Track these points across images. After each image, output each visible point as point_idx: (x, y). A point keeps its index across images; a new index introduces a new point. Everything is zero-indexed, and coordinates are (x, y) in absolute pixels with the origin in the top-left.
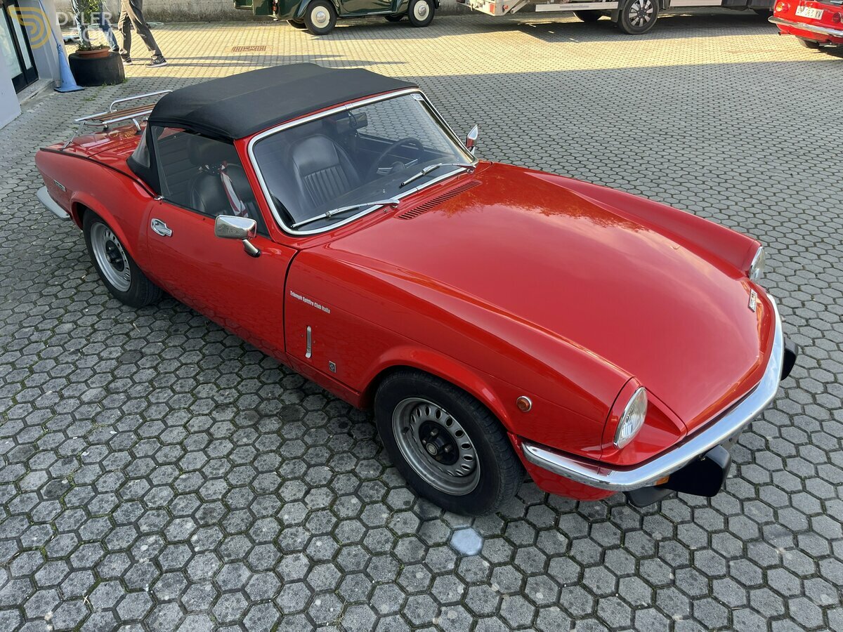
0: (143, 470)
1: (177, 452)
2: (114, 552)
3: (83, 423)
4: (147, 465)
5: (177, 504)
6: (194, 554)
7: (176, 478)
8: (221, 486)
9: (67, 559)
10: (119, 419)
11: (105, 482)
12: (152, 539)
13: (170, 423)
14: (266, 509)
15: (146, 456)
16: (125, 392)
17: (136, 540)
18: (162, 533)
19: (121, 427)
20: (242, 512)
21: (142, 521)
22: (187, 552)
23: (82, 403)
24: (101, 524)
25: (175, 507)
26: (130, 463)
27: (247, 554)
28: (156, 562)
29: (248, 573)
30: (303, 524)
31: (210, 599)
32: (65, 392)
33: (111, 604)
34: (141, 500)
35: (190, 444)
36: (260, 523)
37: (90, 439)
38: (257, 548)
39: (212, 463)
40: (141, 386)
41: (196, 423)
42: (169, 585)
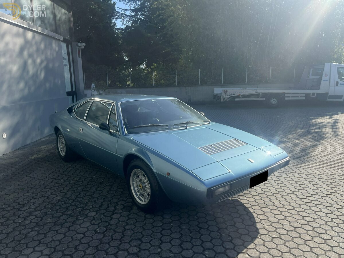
1: (93, 193)
2: (69, 210)
3: (69, 187)
4: (83, 195)
7: (90, 198)
8: (102, 201)
9: (56, 210)
10: (79, 187)
11: (71, 198)
12: (80, 209)
13: (92, 188)
14: (112, 205)
15: (84, 194)
16: (82, 182)
17: (75, 208)
18: (83, 208)
20: (105, 206)
21: (79, 205)
22: (89, 211)
23: (70, 183)
24: (67, 205)
25: (88, 203)
26: (79, 195)
27: (104, 213)
28: (80, 212)
29: (103, 216)
30: (122, 209)
31: (91, 220)
32: (66, 181)
33: (65, 219)
34: (80, 201)
35: (96, 192)
36: (110, 208)
37: (70, 190)
38: (107, 212)
39: (101, 196)
40: (87, 181)
41: (99, 189)
42: (82, 217)
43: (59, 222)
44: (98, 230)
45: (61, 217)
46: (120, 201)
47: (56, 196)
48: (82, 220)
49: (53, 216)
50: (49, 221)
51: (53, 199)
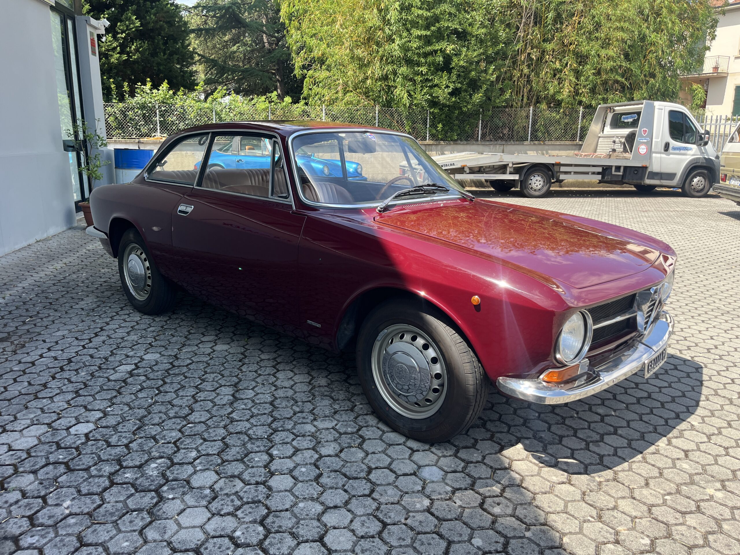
0: (157, 420)
1: (186, 411)
2: (128, 467)
3: (109, 392)
4: (160, 418)
5: (184, 441)
6: (195, 472)
7: (184, 426)
8: (221, 432)
9: (87, 470)
10: (140, 390)
11: (124, 426)
12: (159, 461)
13: (181, 394)
14: (258, 447)
15: (160, 412)
16: (145, 376)
17: (147, 461)
18: (170, 459)
19: (140, 395)
20: (238, 449)
21: (153, 449)
22: (190, 469)
23: (109, 380)
24: (118, 450)
25: (182, 443)
26: (145, 416)
27: (242, 473)
28: (164, 475)
29: (242, 485)
30: (290, 457)
31: (208, 499)
32: (96, 374)
33: (122, 499)
34: (154, 438)
35: (196, 406)
36: (252, 455)
37: (114, 400)
38: (250, 470)
39: (214, 419)
40: (160, 373)
41: (202, 396)
42: (173, 489)
44: (238, 533)
45: (106, 495)
46: (275, 431)
47: (74, 422)
48: (178, 501)
49: (79, 491)
50: (68, 508)
51: (69, 434)
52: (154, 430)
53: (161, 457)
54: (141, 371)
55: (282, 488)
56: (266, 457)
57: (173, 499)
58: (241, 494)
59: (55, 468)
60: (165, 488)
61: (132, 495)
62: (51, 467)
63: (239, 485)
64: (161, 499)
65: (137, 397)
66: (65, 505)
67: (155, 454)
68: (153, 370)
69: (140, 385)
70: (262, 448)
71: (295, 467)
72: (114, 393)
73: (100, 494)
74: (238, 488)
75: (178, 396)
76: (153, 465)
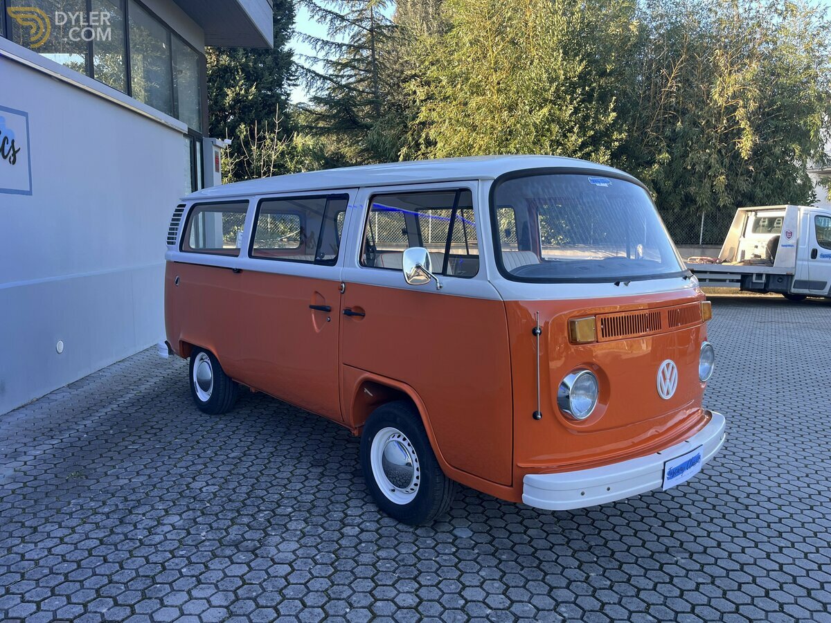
0: (264, 486)
1: (286, 481)
3: (229, 465)
4: (266, 485)
6: (291, 520)
7: (283, 492)
8: (310, 497)
9: (216, 515)
10: (251, 466)
11: (241, 489)
14: (337, 508)
15: (266, 482)
16: (255, 456)
17: (257, 512)
18: (273, 511)
19: (251, 469)
20: (322, 508)
21: (261, 505)
22: (287, 519)
23: (228, 458)
24: (237, 504)
25: (281, 502)
26: (256, 483)
27: (323, 523)
28: (268, 521)
29: (323, 530)
30: (360, 516)
31: (299, 537)
32: (219, 453)
33: (240, 533)
34: (262, 498)
35: (293, 479)
36: (333, 513)
37: (233, 472)
38: (329, 522)
39: (306, 488)
40: (265, 454)
41: (298, 472)
42: (275, 529)
43: (228, 538)
44: (318, 557)
45: (230, 530)
46: (350, 499)
47: (205, 484)
48: (279, 537)
49: (211, 528)
50: (204, 536)
51: (202, 492)
52: (262, 493)
53: (267, 510)
54: (252, 452)
55: (351, 534)
56: (342, 515)
57: (275, 535)
58: (322, 536)
59: (194, 512)
60: (270, 529)
61: (247, 531)
62: (191, 511)
63: (321, 530)
64: (267, 534)
65: (249, 470)
66: (202, 534)
67: (262, 508)
68: (261, 452)
69: (252, 462)
70: (340, 509)
71: (362, 523)
72: (233, 467)
73: (226, 530)
74: (320, 532)
75: (280, 471)
76: (261, 515)
